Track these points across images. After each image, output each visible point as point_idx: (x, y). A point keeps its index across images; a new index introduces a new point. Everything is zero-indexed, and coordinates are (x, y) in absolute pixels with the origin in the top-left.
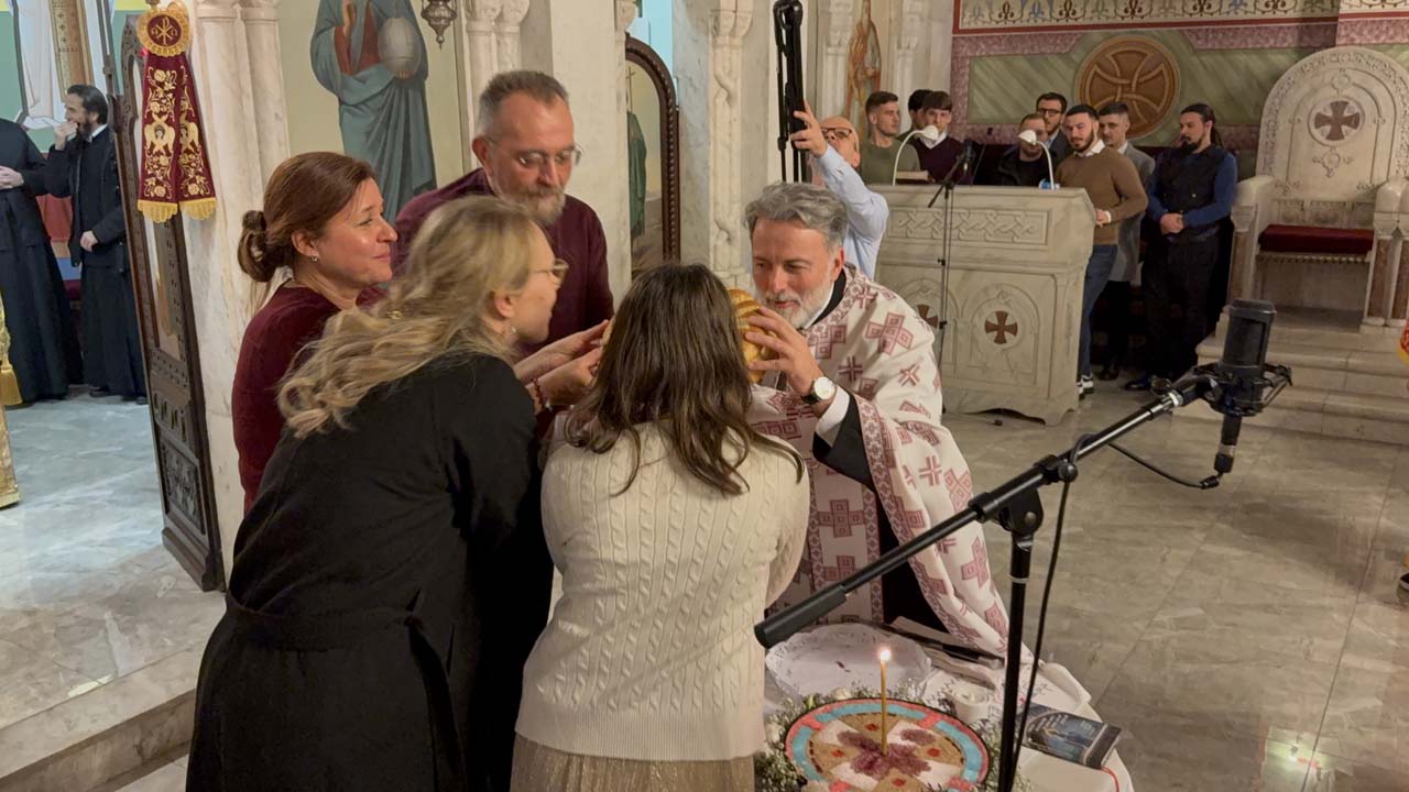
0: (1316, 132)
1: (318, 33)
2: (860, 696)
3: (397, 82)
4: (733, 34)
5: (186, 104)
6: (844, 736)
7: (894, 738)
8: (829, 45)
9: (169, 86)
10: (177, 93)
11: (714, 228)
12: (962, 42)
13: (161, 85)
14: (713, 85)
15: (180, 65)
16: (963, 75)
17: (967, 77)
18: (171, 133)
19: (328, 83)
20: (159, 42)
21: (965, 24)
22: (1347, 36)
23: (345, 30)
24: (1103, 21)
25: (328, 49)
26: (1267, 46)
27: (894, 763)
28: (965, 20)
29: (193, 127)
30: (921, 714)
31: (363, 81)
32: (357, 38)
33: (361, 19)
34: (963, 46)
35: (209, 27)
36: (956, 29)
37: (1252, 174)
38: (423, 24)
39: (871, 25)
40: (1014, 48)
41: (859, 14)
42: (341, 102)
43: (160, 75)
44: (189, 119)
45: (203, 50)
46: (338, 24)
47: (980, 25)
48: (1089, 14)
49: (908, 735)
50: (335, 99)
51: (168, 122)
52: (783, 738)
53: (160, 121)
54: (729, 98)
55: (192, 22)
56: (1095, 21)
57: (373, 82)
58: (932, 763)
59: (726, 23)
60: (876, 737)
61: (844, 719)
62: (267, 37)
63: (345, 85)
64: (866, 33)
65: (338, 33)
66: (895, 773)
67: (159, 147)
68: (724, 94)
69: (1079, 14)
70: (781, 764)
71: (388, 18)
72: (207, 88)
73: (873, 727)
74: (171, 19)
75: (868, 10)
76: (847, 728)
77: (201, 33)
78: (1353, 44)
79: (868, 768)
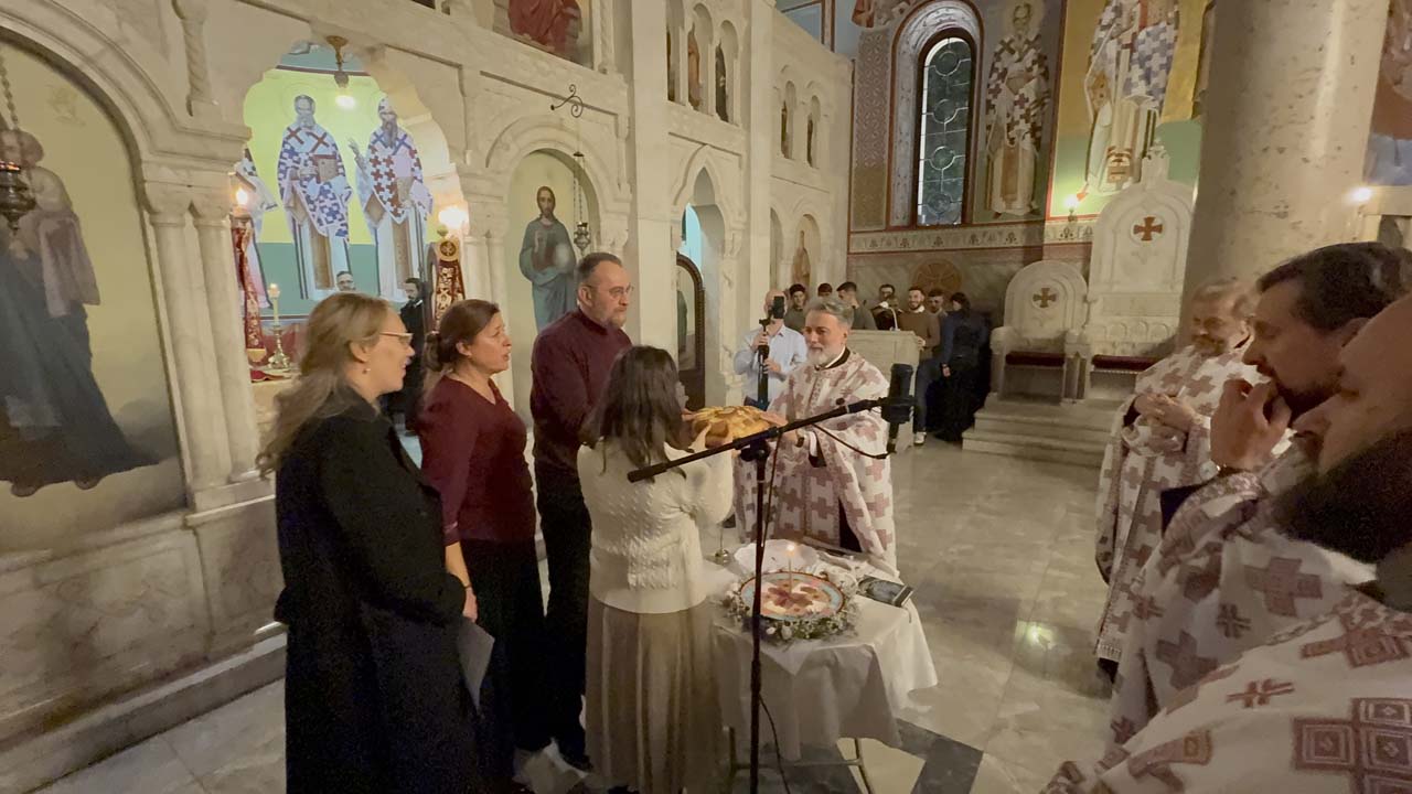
0: (1034, 303)
1: (523, 251)
2: (781, 571)
3: (562, 275)
4: (731, 252)
5: (457, 285)
6: (770, 590)
7: (796, 590)
8: (782, 258)
9: (449, 276)
10: (453, 279)
11: (722, 349)
12: (852, 259)
13: (445, 275)
14: (722, 278)
15: (455, 265)
18: (449, 298)
19: (527, 275)
20: (445, 254)
21: (851, 251)
22: (1048, 255)
23: (536, 250)
24: (923, 248)
25: (528, 259)
26: (1007, 260)
27: (795, 601)
28: (853, 248)
29: (460, 295)
30: (810, 579)
31: (544, 274)
32: (542, 253)
33: (544, 243)
34: (852, 261)
35: (470, 247)
36: (849, 253)
37: (1002, 325)
38: (574, 246)
39: (805, 250)
40: (878, 261)
41: (798, 245)
42: (533, 284)
43: (445, 270)
44: (459, 292)
45: (466, 257)
46: (533, 246)
47: (860, 251)
48: (916, 245)
49: (803, 589)
50: (530, 283)
51: (448, 293)
52: (740, 590)
53: (444, 292)
54: (730, 284)
55: (462, 245)
56: (919, 248)
57: (550, 274)
58: (814, 602)
59: (728, 247)
60: (786, 589)
61: (772, 581)
62: (498, 252)
63: (535, 277)
64: (802, 254)
65: (533, 252)
66: (795, 606)
67: (443, 305)
68: (727, 282)
69: (911, 245)
70: (737, 601)
71: (557, 243)
72: (468, 277)
73: (786, 586)
74: (452, 245)
75: (803, 242)
76: (772, 586)
77: (466, 249)
78: (1051, 259)
79: (782, 604)
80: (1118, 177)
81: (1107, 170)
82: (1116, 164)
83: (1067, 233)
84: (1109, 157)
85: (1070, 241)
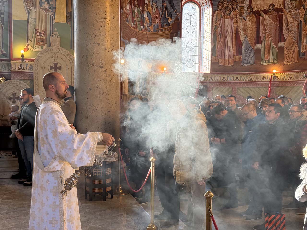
22: (13, 77)
78: (15, 79)
80: (41, 43)
81: (36, 39)
82: (39, 37)
83: (21, 67)
84: (36, 33)
85: (23, 71)
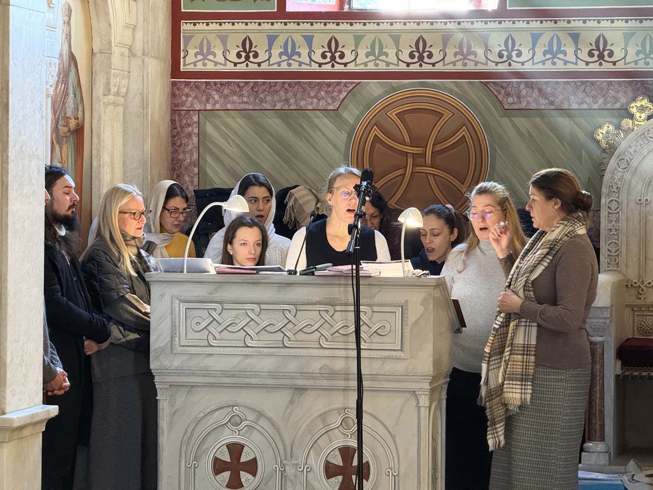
12: (186, 90)
16: (189, 135)
17: (195, 139)
21: (189, 62)
24: (382, 67)
26: (595, 106)
28: (188, 60)
34: (187, 96)
36: (175, 71)
40: (262, 101)
47: (210, 67)
48: (362, 59)
56: (371, 67)
69: (349, 57)
